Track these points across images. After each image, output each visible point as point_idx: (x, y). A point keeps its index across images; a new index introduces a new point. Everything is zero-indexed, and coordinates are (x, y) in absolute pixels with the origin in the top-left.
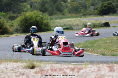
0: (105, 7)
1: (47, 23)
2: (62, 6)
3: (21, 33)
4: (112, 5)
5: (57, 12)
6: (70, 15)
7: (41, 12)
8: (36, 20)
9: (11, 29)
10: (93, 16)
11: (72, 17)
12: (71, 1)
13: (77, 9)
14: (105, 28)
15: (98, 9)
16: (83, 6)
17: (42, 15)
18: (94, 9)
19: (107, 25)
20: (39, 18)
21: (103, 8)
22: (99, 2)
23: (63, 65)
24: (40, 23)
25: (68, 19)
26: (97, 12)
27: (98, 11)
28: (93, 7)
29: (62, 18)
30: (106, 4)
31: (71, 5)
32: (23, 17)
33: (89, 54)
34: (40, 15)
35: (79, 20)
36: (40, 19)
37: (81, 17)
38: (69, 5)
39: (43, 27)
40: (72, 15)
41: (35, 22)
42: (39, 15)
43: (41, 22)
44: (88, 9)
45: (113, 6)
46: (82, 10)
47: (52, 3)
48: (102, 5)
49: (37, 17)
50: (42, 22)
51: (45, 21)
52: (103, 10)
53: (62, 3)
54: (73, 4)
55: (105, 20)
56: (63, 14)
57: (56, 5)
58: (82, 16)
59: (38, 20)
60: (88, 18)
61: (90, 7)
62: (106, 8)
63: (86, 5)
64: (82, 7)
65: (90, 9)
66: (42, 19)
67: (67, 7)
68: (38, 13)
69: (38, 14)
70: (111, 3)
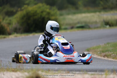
3: (22, 33)
7: (48, 6)
8: (41, 16)
9: (9, 28)
11: (89, 12)
23: (76, 75)
25: (84, 15)
29: (75, 13)
32: (24, 12)
33: (111, 61)
34: (47, 9)
37: (100, 12)
41: (40, 18)
46: (102, 3)
49: (42, 12)
56: (77, 8)
68: (43, 6)
69: (44, 8)
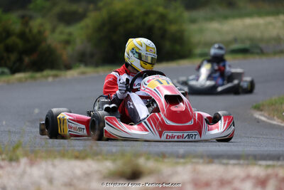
1: (178, 34)
6: (251, 8)
8: (144, 23)
9: (66, 53)
24: (157, 32)
29: (226, 18)
34: (158, 5)
35: (280, 23)
39: (167, 45)
41: (141, 29)
43: (160, 29)
49: (146, 14)
50: (165, 30)
56: (231, 5)
59: (150, 22)
66: (162, 21)
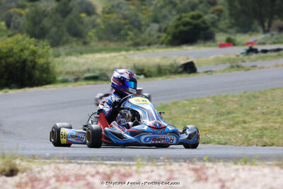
0: (186, 24)
1: (45, 66)
2: (82, 23)
4: (201, 20)
5: (71, 38)
6: (100, 45)
7: (33, 39)
8: (20, 56)
10: (158, 48)
11: (107, 50)
12: (103, 12)
13: (119, 30)
14: (187, 75)
15: (169, 30)
16: (132, 23)
17: (36, 46)
18: (160, 31)
19: (189, 68)
20: (26, 53)
21: (182, 28)
22: (170, 12)
23: (83, 166)
24: (29, 64)
25: (98, 56)
26: (166, 37)
27: (169, 34)
28: (155, 26)
29: (81, 53)
30: (187, 17)
31: (104, 22)
34: (30, 44)
35: (122, 57)
36: (30, 55)
37: (127, 50)
38: (99, 21)
39: (37, 73)
40: (105, 45)
41: (18, 62)
42: (27, 45)
43: (31, 62)
44: (145, 29)
45: (204, 22)
46: (130, 33)
47: (59, 16)
48: (179, 19)
49: (22, 50)
50: (35, 63)
51: (41, 61)
52: (181, 32)
53: (83, 15)
54: (109, 19)
55: (185, 58)
56: (85, 43)
57: (67, 20)
58: (131, 48)
59: (24, 57)
60: (144, 51)
61: (148, 26)
62: (188, 28)
63: (139, 22)
64: (131, 26)
65: (148, 29)
66: (33, 55)
67: (95, 26)
68: (24, 39)
69: (24, 42)
70: (199, 17)
